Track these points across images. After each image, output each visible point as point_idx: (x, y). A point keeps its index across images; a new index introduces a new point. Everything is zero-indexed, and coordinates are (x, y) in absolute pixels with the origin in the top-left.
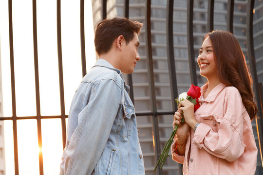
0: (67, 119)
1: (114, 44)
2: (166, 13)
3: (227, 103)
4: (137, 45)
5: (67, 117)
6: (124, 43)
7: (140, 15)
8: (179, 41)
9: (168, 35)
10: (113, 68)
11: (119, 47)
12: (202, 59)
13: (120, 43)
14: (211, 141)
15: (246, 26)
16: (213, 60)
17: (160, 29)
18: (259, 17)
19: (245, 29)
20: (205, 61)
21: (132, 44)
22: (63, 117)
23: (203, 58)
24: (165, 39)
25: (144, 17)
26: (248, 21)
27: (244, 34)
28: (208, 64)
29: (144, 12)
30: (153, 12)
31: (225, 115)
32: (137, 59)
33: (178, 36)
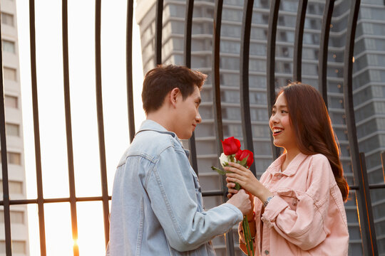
0: (110, 202)
1: (167, 99)
2: (239, 63)
3: (311, 176)
4: (198, 102)
5: (110, 198)
6: (179, 98)
7: (205, 65)
8: (256, 99)
9: (242, 90)
10: (167, 131)
11: (173, 103)
12: (275, 123)
13: (175, 98)
14: (286, 221)
15: (343, 80)
16: (288, 123)
17: (231, 84)
18: (359, 69)
19: (341, 84)
20: (279, 126)
21: (190, 100)
22: (105, 198)
23: (277, 121)
24: (239, 96)
25: (210, 69)
26: (346, 73)
27: (341, 91)
28: (283, 129)
29: (211, 61)
30: (223, 61)
31: (308, 190)
32: (198, 121)
33: (255, 92)
